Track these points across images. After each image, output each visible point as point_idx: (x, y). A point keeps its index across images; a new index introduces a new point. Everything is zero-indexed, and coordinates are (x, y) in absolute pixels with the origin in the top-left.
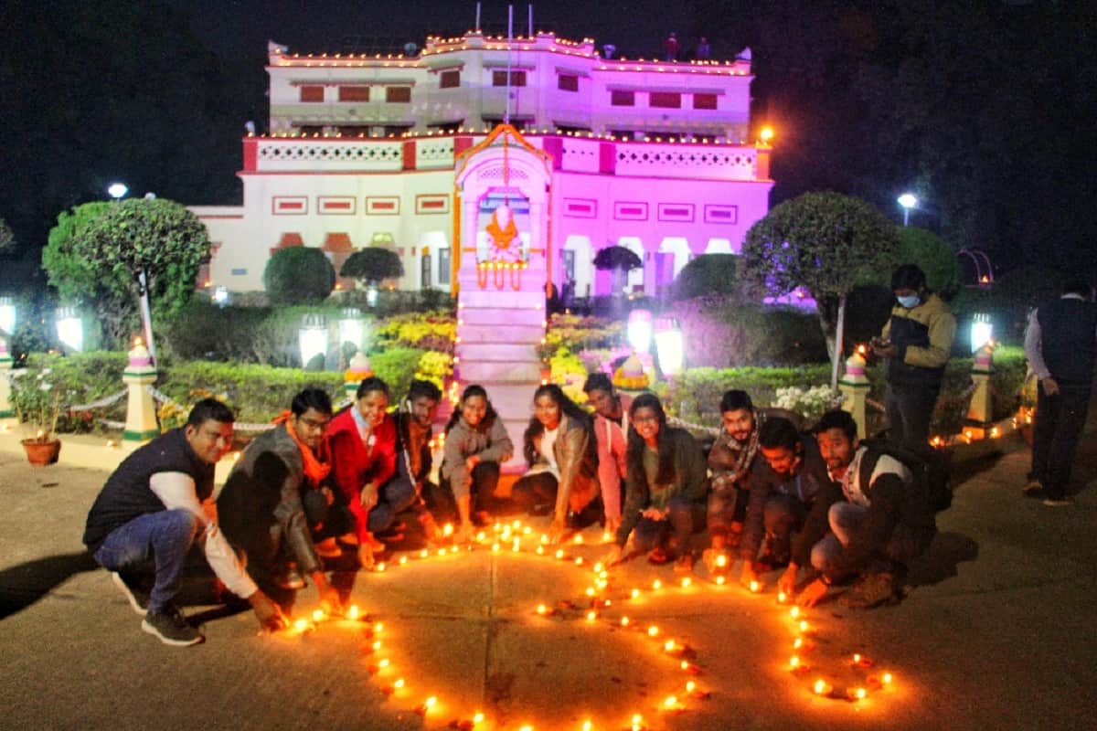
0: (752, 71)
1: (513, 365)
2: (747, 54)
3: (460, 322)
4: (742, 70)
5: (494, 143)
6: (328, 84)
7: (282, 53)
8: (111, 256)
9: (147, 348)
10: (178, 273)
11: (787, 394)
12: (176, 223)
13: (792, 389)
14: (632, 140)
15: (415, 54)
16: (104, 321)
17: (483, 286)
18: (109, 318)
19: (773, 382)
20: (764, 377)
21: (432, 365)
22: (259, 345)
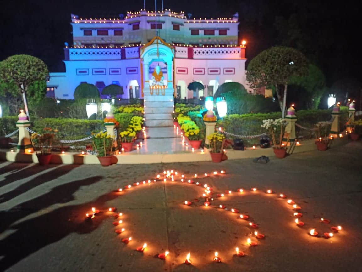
0: (239, 21)
1: (164, 120)
2: (237, 15)
3: (145, 106)
4: (235, 20)
5: (154, 43)
6: (93, 29)
7: (76, 18)
8: (9, 77)
9: (26, 113)
10: (39, 88)
11: (267, 122)
12: (34, 63)
13: (269, 120)
14: (198, 47)
15: (123, 19)
16: (10, 107)
17: (152, 94)
18: (13, 106)
19: (261, 118)
20: (258, 116)
21: (136, 120)
22: (71, 113)
